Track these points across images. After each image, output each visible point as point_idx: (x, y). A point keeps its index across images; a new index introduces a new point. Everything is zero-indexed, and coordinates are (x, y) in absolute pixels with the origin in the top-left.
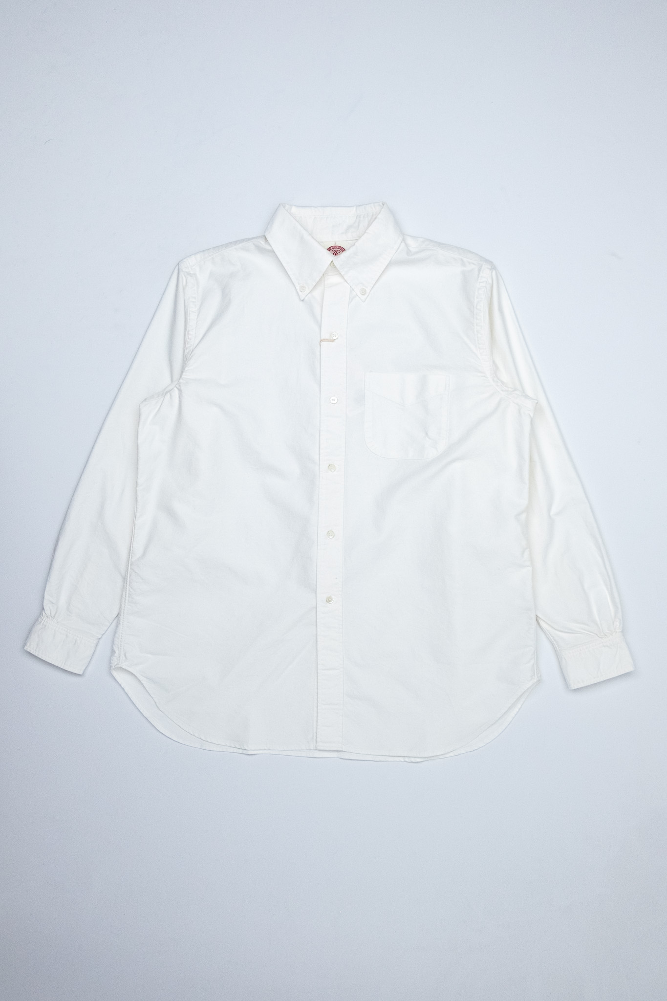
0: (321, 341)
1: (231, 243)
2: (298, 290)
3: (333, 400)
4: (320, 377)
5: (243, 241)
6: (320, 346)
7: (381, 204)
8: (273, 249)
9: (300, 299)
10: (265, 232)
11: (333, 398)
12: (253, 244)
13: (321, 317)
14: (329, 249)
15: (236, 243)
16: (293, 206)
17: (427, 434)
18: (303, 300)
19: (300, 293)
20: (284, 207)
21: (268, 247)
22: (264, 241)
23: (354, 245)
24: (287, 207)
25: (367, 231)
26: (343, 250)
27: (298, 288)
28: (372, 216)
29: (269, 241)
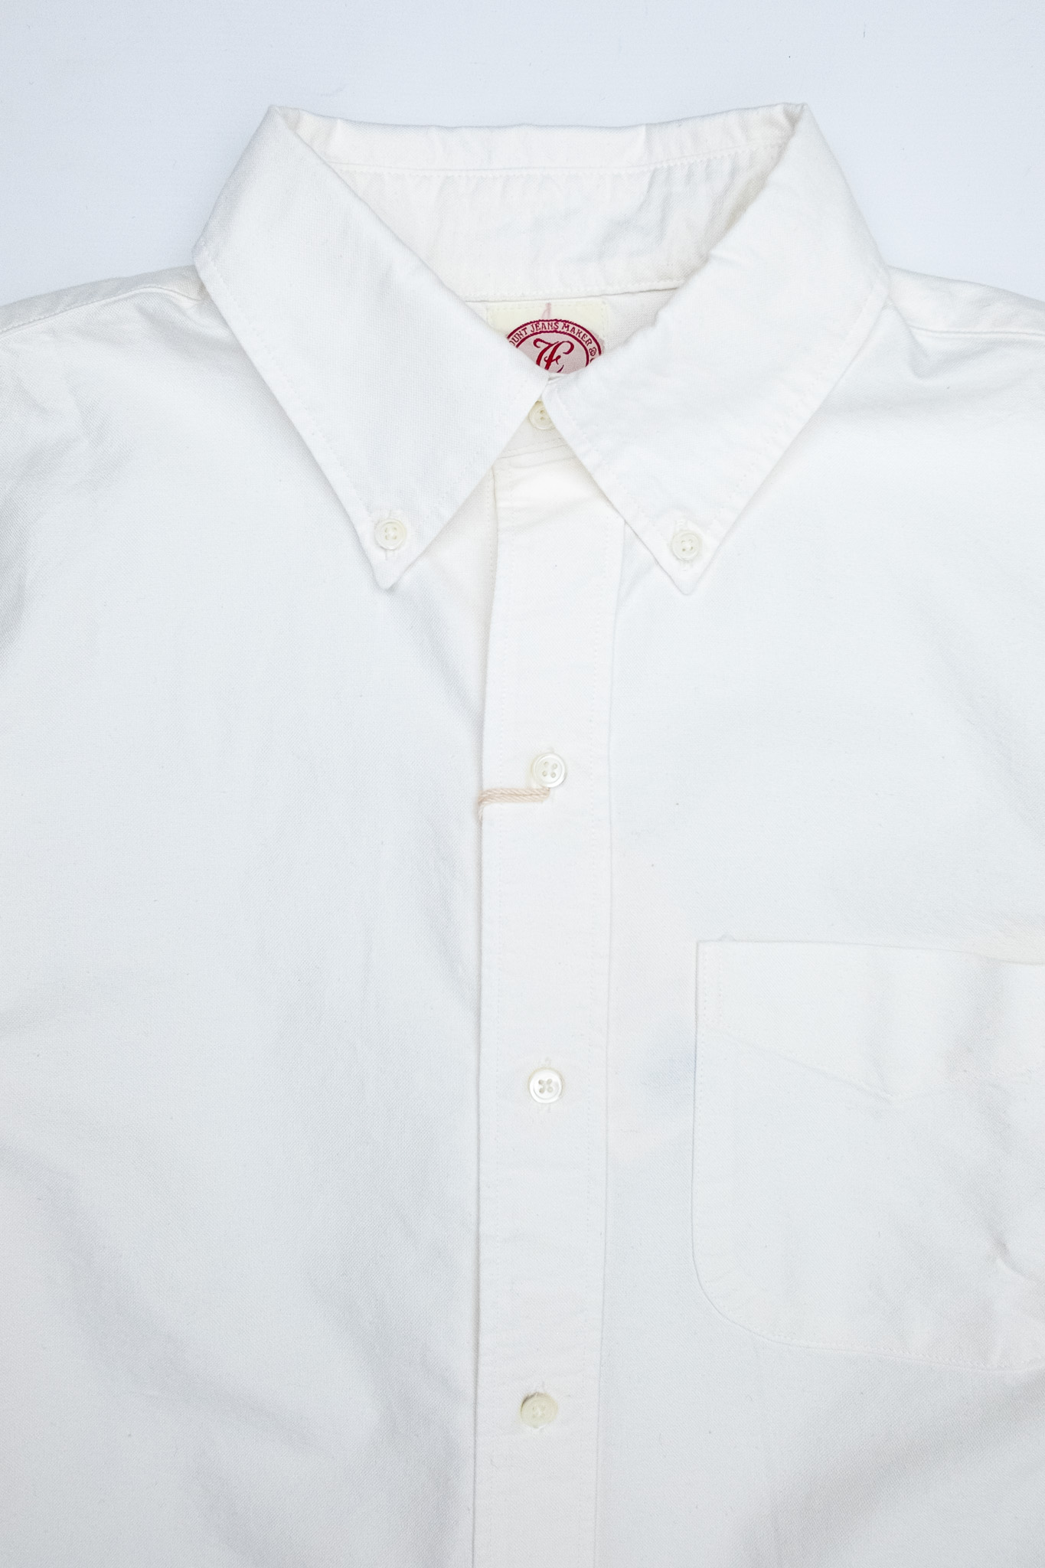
0: (480, 802)
1: (28, 303)
2: (368, 543)
3: (545, 1087)
4: (480, 976)
5: (88, 292)
6: (480, 822)
7: (778, 114)
8: (237, 341)
9: (376, 584)
10: (196, 249)
11: (545, 1076)
12: (142, 310)
13: (484, 682)
14: (517, 337)
15: (56, 300)
16: (339, 122)
17: (1001, 1245)
18: (392, 590)
19: (377, 556)
20: (294, 126)
21: (211, 328)
22: (194, 295)
23: (652, 320)
24: (309, 125)
25: (717, 252)
26: (591, 347)
27: (365, 529)
28: (734, 173)
29: (213, 296)
